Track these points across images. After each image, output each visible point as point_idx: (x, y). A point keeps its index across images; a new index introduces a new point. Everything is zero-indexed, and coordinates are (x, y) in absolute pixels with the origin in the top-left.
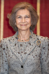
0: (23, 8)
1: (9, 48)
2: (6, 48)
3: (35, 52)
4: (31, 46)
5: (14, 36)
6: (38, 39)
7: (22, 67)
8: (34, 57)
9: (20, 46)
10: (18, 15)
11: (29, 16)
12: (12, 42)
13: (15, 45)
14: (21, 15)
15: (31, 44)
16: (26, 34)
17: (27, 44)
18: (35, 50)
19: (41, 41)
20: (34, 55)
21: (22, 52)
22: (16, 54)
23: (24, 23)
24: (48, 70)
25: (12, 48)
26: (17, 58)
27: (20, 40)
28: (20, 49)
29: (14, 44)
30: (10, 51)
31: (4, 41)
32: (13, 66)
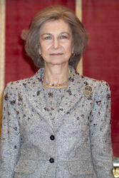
0: (55, 18)
1: (24, 99)
2: (17, 101)
3: (81, 109)
4: (72, 97)
5: (34, 77)
6: (87, 84)
7: (52, 138)
8: (78, 118)
9: (47, 96)
10: (46, 32)
11: (68, 34)
12: (31, 88)
13: (38, 93)
14: (51, 33)
15: (73, 93)
16: (61, 73)
17: (63, 93)
18: (80, 104)
19: (93, 88)
20: (78, 115)
21: (52, 109)
22: (39, 111)
23: (57, 49)
24: (104, 148)
25: (31, 99)
26: (42, 118)
27: (48, 85)
28: (49, 102)
29: (36, 93)
30: (27, 106)
31: (13, 86)
32: (32, 136)
